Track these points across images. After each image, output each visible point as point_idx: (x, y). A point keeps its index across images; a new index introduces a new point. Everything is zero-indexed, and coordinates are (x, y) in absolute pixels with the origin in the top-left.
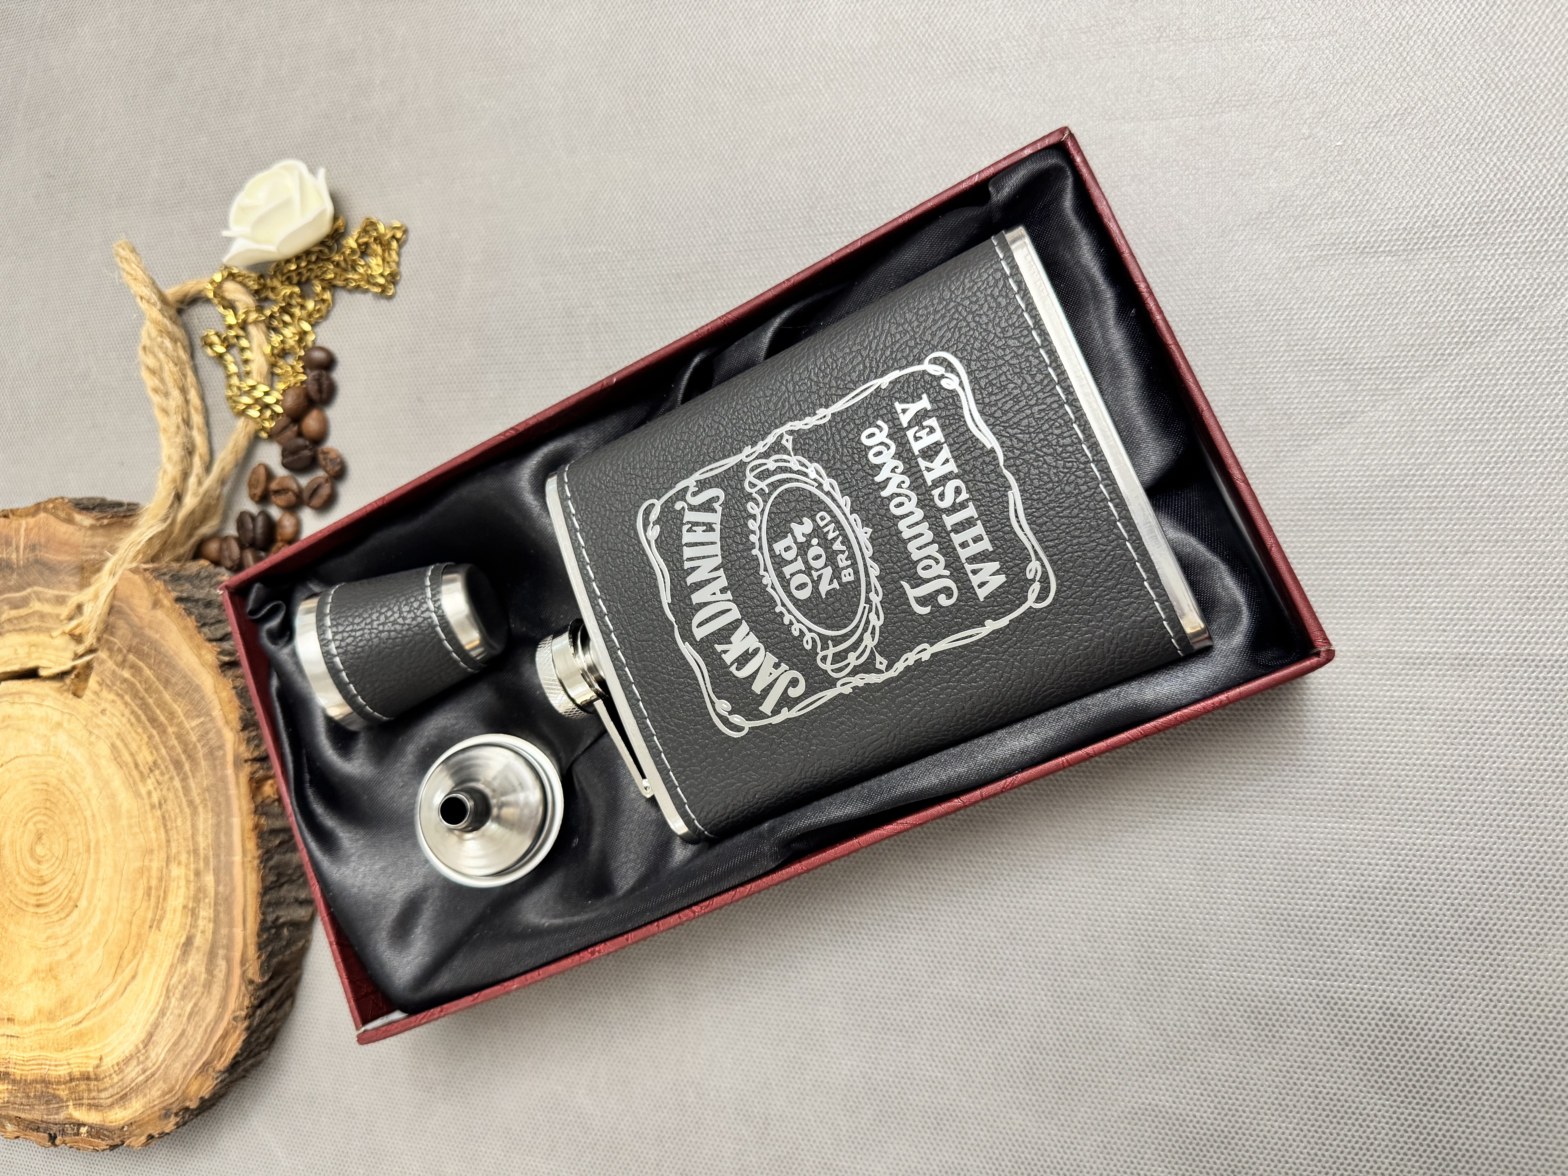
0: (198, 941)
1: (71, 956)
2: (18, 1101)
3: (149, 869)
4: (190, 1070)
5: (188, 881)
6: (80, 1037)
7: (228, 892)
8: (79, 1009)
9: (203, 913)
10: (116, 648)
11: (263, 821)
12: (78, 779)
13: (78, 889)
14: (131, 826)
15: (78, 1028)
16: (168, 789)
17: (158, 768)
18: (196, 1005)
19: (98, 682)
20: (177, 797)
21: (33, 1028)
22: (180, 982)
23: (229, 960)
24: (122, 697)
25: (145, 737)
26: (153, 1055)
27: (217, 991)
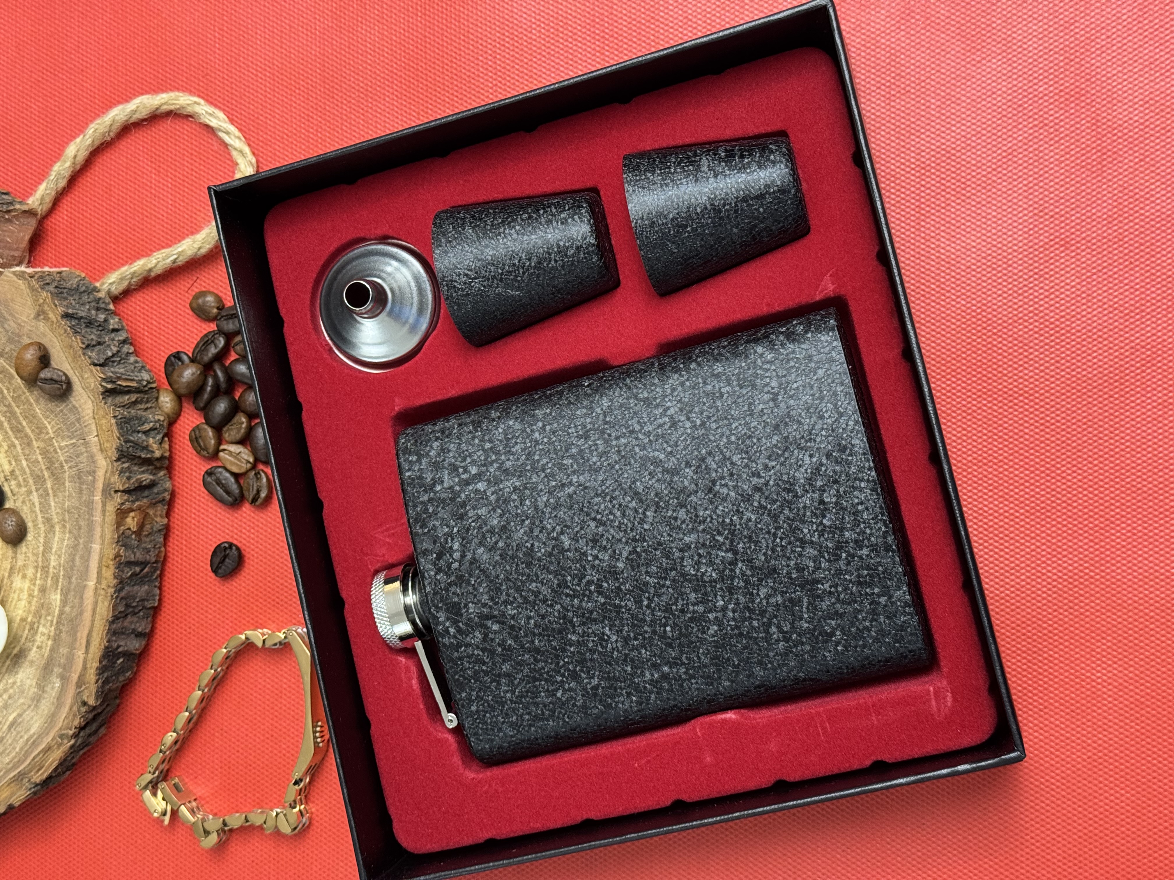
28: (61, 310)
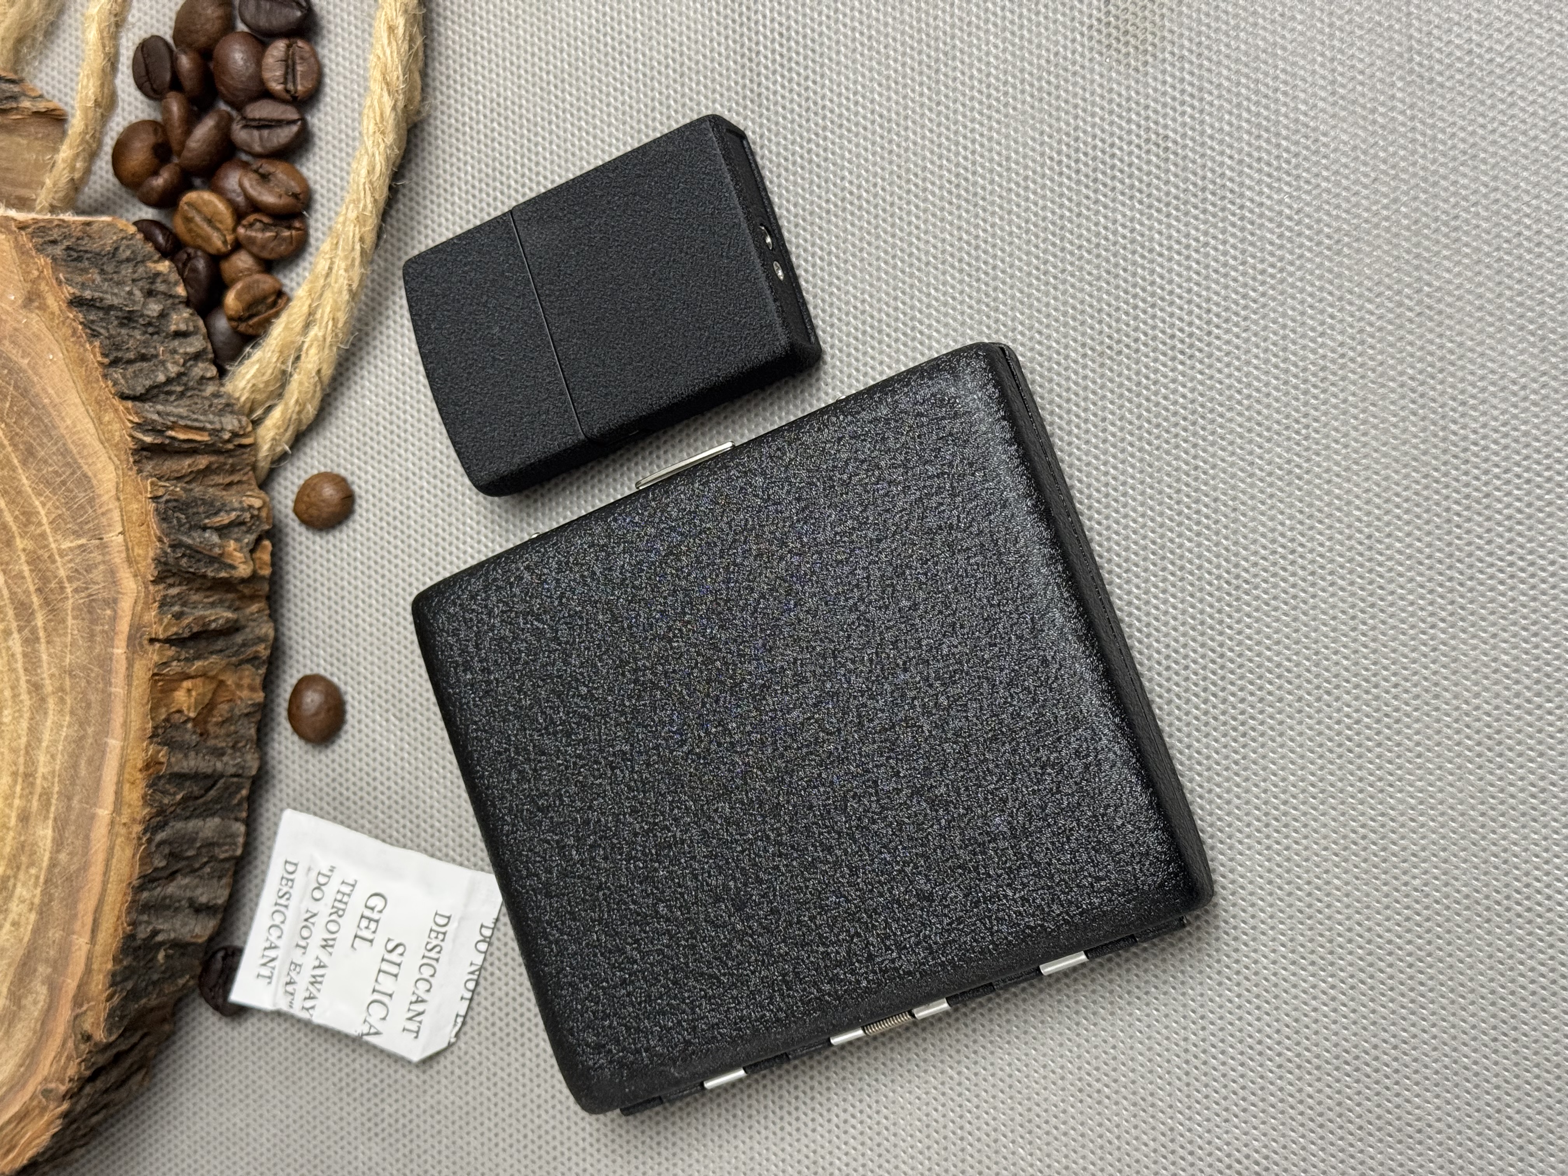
7: (73, 868)
9: (19, 890)
11: (163, 755)
20: (12, 669)
23: (53, 987)
27: (22, 1035)
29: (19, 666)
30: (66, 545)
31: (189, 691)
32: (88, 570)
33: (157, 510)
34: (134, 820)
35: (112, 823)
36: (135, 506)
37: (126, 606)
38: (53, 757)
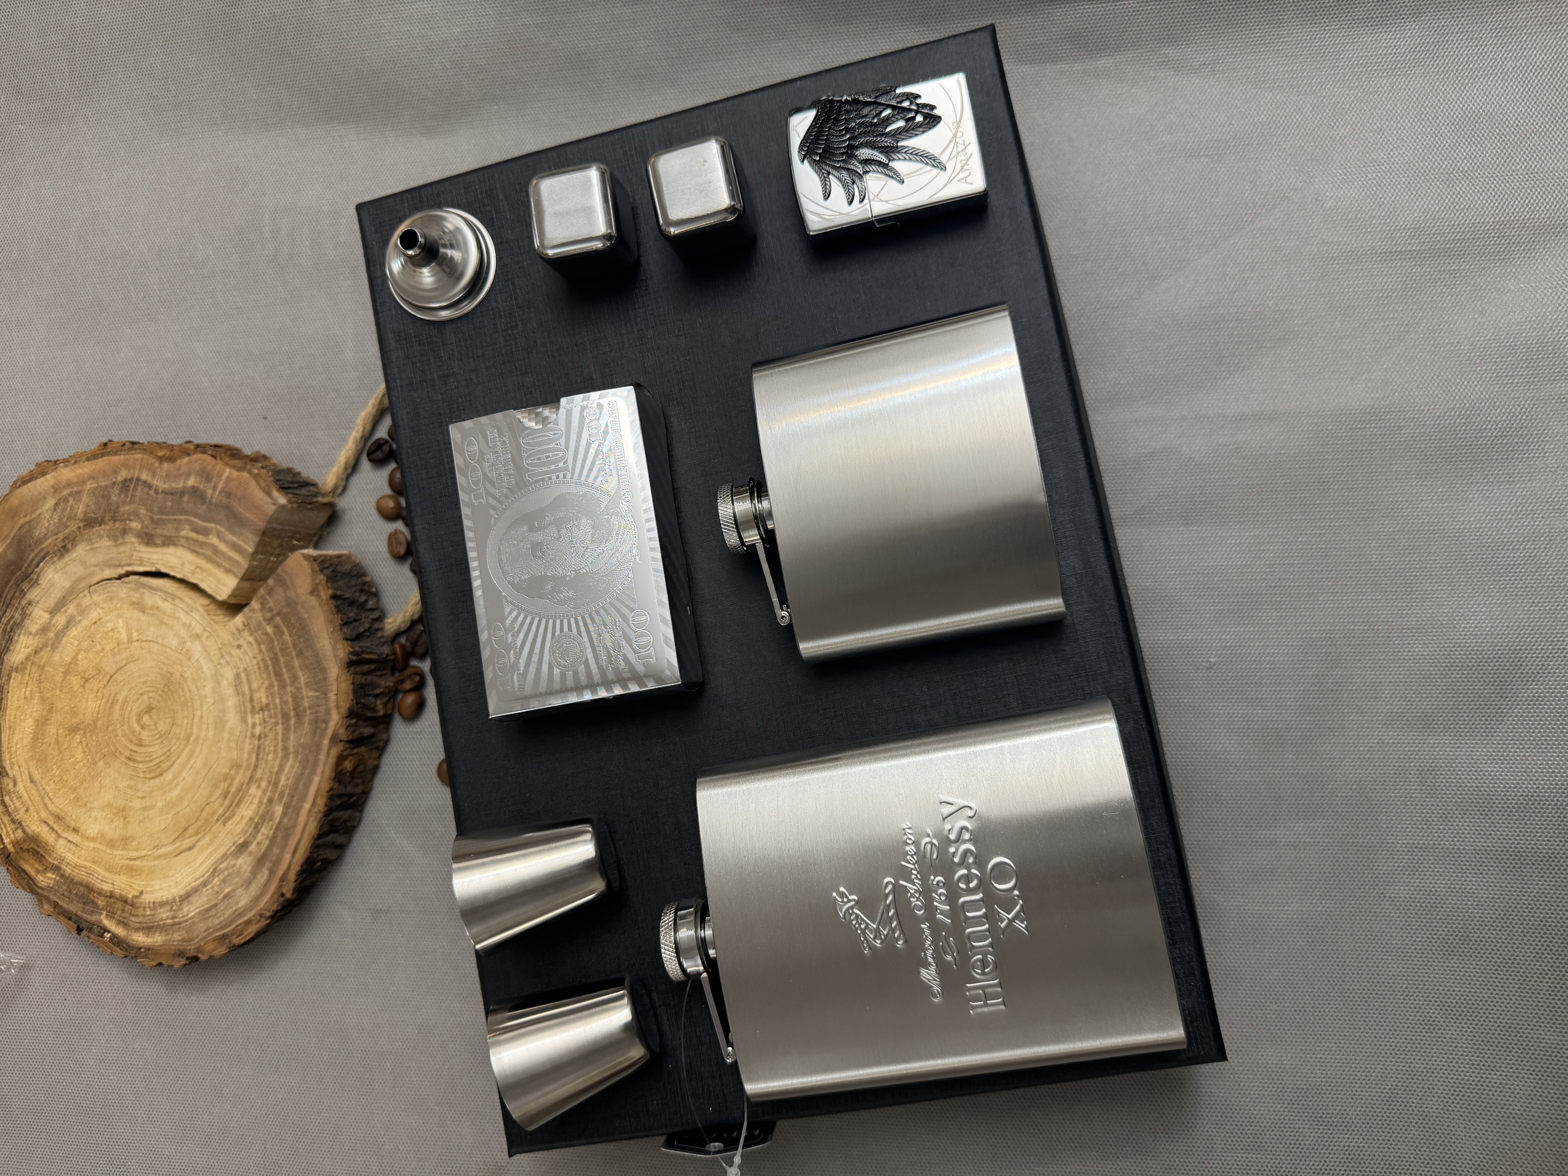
0: (253, 847)
1: (145, 809)
2: (61, 891)
3: (233, 779)
4: (211, 933)
5: (261, 802)
6: (130, 870)
7: (289, 825)
8: (136, 850)
9: (263, 830)
10: (268, 606)
11: (335, 786)
12: (199, 684)
13: (168, 764)
14: (229, 741)
15: (131, 863)
16: (271, 730)
17: (269, 711)
18: (233, 891)
19: (243, 622)
20: (276, 739)
21: (92, 845)
22: (227, 869)
23: (272, 872)
24: (259, 644)
25: (267, 683)
26: (185, 910)
27: (254, 889)
28: (330, 592)
29: (280, 738)
30: (310, 694)
31: (351, 761)
32: (318, 706)
33: (354, 689)
34: (320, 811)
35: (310, 811)
36: (344, 685)
37: (332, 725)
38: (288, 778)
